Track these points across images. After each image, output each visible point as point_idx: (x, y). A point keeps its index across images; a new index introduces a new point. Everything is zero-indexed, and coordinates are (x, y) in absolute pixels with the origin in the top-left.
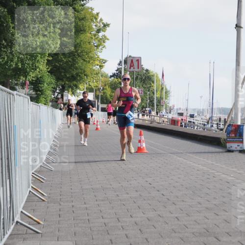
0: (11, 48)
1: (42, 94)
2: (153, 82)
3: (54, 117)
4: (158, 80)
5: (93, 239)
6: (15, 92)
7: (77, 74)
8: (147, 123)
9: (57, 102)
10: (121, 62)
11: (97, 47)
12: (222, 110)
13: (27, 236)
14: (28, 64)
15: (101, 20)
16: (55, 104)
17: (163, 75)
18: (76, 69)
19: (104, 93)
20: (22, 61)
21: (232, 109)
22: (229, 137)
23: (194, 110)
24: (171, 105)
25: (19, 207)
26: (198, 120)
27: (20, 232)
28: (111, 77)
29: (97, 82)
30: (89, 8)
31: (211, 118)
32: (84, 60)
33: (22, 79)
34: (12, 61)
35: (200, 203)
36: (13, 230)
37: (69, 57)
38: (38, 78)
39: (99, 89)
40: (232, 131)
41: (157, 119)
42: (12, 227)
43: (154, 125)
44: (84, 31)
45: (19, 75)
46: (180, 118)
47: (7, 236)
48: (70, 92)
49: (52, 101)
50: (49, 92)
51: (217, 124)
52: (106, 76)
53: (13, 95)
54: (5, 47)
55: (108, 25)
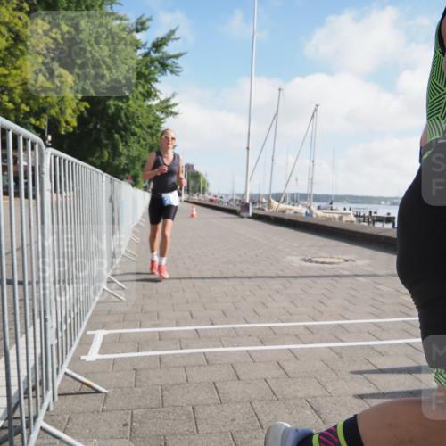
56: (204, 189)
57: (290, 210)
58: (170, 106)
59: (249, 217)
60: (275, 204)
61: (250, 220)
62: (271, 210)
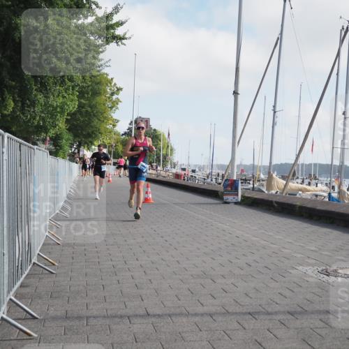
0: (34, 107)
1: (61, 149)
2: (160, 141)
3: (71, 170)
4: (164, 139)
5: (102, 279)
6: (35, 147)
7: (93, 132)
8: (154, 177)
9: (73, 156)
10: (131, 122)
11: (111, 108)
12: (220, 167)
13: (43, 276)
14: (49, 122)
15: (115, 84)
16: (72, 158)
17: (169, 135)
18: (92, 127)
19: (116, 149)
20: (43, 119)
21: (228, 166)
22: (226, 191)
23: (196, 166)
24: (175, 161)
25: (37, 250)
26: (199, 175)
27: (36, 272)
28: (123, 135)
29: (110, 139)
30: (104, 74)
31: (211, 174)
32: (99, 120)
33: (43, 135)
34: (34, 119)
35: (199, 249)
36: (30, 271)
37: (86, 116)
38: (57, 135)
39: (112, 146)
40: (228, 185)
41: (163, 173)
42: (29, 268)
43: (160, 178)
44: (100, 93)
45: (41, 132)
46: (183, 173)
47: (24, 276)
48: (86, 148)
49: (69, 155)
50: (66, 148)
51: (216, 179)
52: (118, 134)
53: (33, 149)
54: (29, 106)
55: (121, 89)
56: (165, 157)
57: (304, 190)
58: (113, 27)
59: (236, 203)
60: (279, 182)
61: (237, 207)
62: (274, 192)
